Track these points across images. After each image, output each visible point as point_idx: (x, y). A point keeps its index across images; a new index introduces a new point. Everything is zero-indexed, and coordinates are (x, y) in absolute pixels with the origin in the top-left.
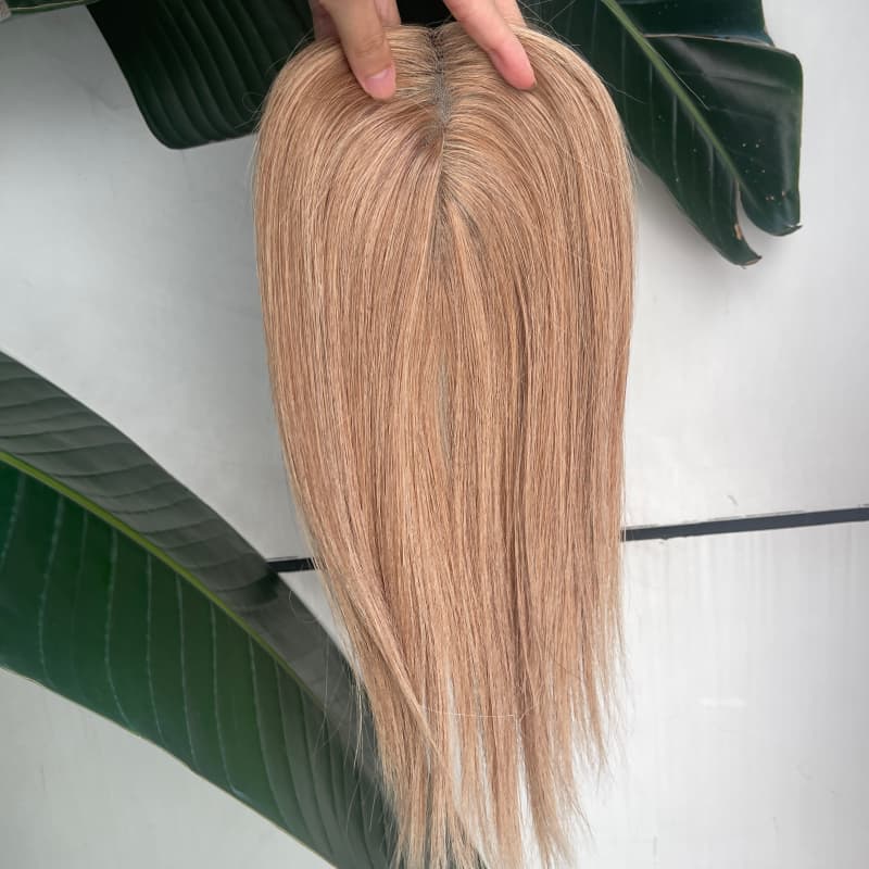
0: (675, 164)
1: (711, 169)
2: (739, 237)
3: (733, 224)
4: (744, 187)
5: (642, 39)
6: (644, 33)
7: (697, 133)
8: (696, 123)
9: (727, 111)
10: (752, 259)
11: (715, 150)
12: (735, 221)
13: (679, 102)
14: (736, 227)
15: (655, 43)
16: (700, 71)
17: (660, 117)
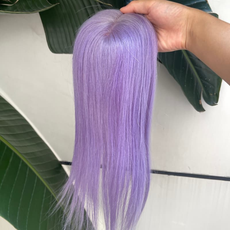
0: (185, 81)
2: (200, 104)
4: (204, 90)
10: (203, 111)
12: (200, 99)
13: (189, 65)
14: (200, 101)
17: (183, 68)
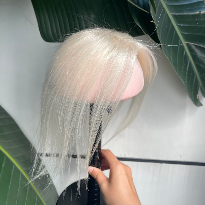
0: (186, 77)
1: (194, 80)
2: (198, 98)
3: (197, 95)
4: (202, 86)
5: (184, 43)
6: (185, 41)
7: (193, 70)
8: (193, 67)
9: (201, 65)
10: (200, 105)
11: (196, 75)
12: (197, 93)
13: (190, 61)
15: (188, 45)
16: (196, 54)
17: (185, 64)
